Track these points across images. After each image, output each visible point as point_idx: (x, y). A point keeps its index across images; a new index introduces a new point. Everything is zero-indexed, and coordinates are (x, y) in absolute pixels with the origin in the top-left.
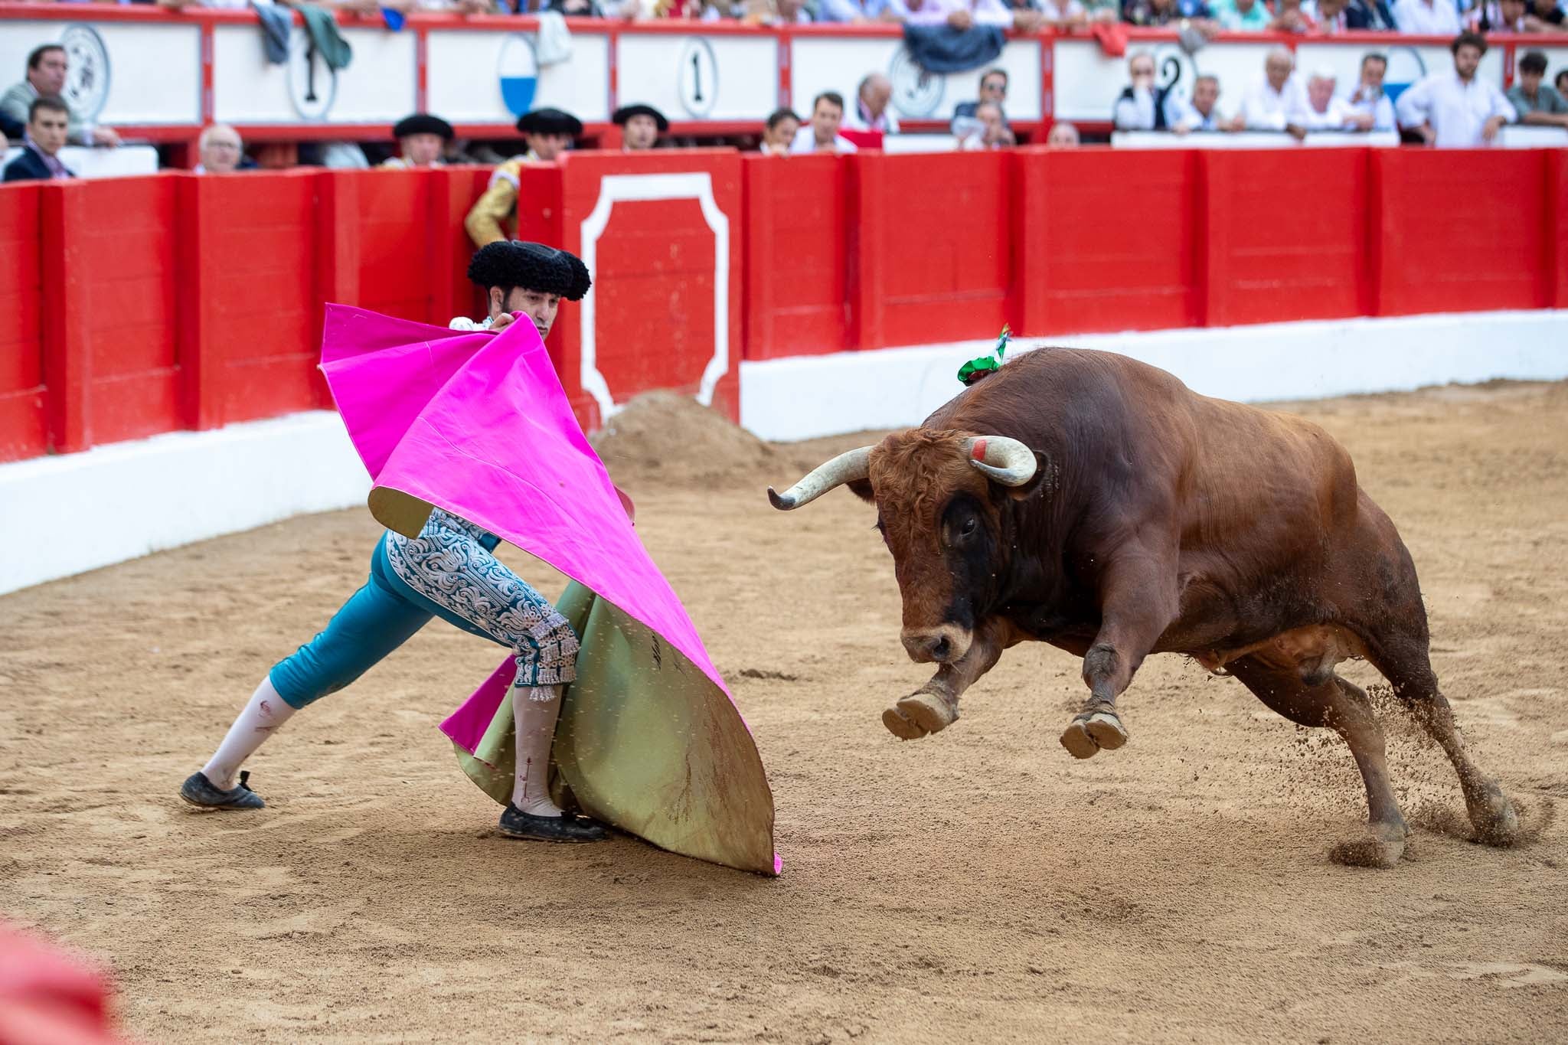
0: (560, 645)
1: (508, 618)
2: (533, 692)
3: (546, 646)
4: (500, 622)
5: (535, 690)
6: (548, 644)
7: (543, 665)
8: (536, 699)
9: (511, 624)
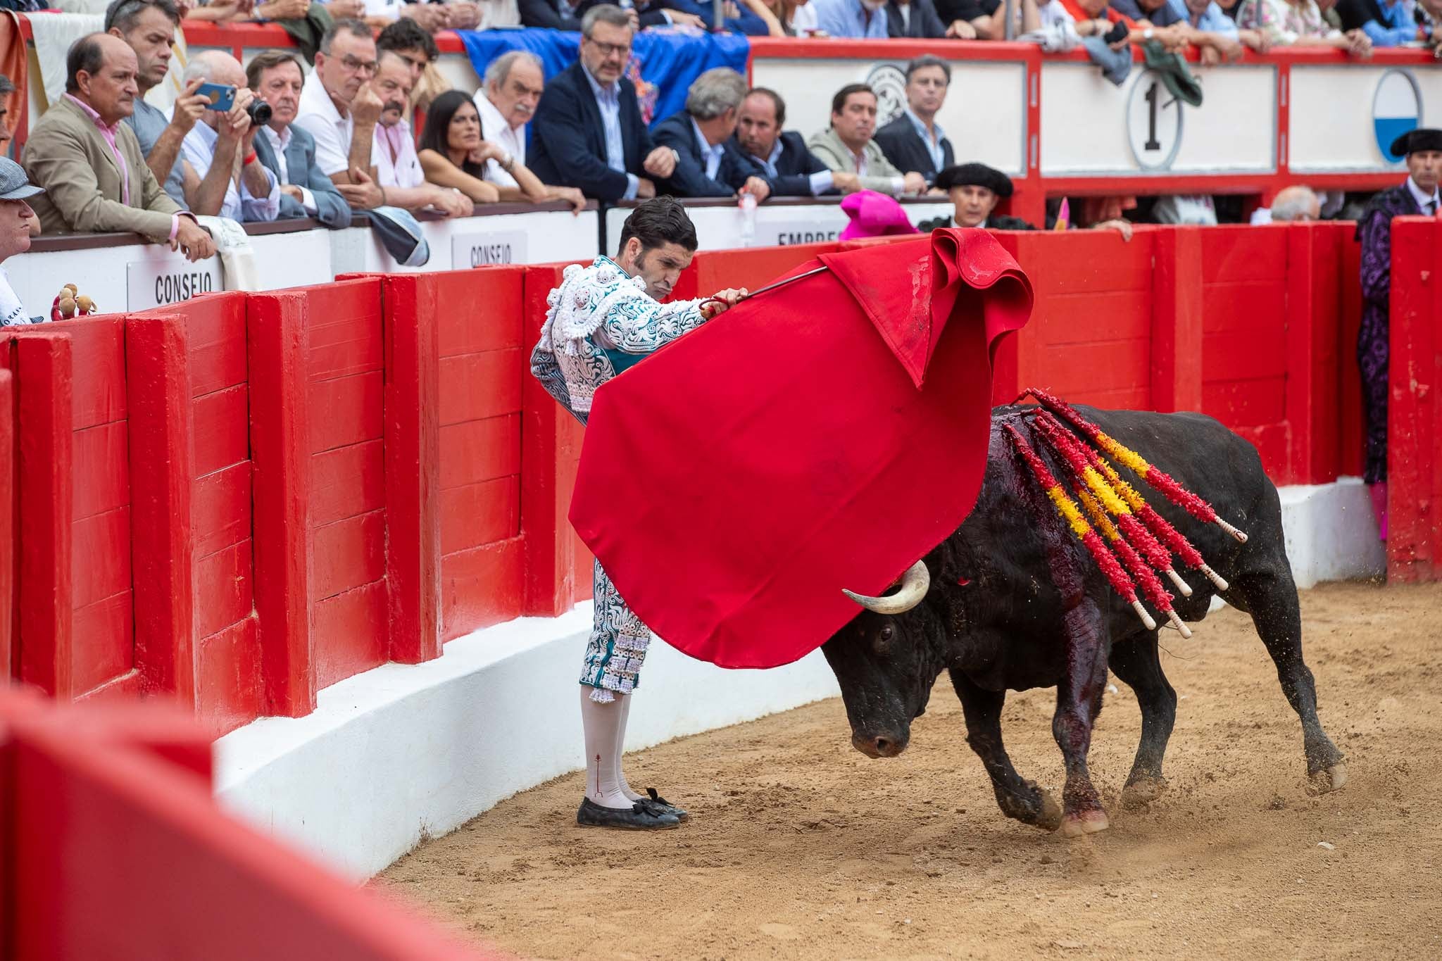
0: (628, 662)
1: (618, 612)
2: (593, 692)
3: (617, 656)
4: (609, 609)
5: (596, 691)
6: (620, 655)
7: (609, 671)
8: (595, 699)
9: (614, 618)
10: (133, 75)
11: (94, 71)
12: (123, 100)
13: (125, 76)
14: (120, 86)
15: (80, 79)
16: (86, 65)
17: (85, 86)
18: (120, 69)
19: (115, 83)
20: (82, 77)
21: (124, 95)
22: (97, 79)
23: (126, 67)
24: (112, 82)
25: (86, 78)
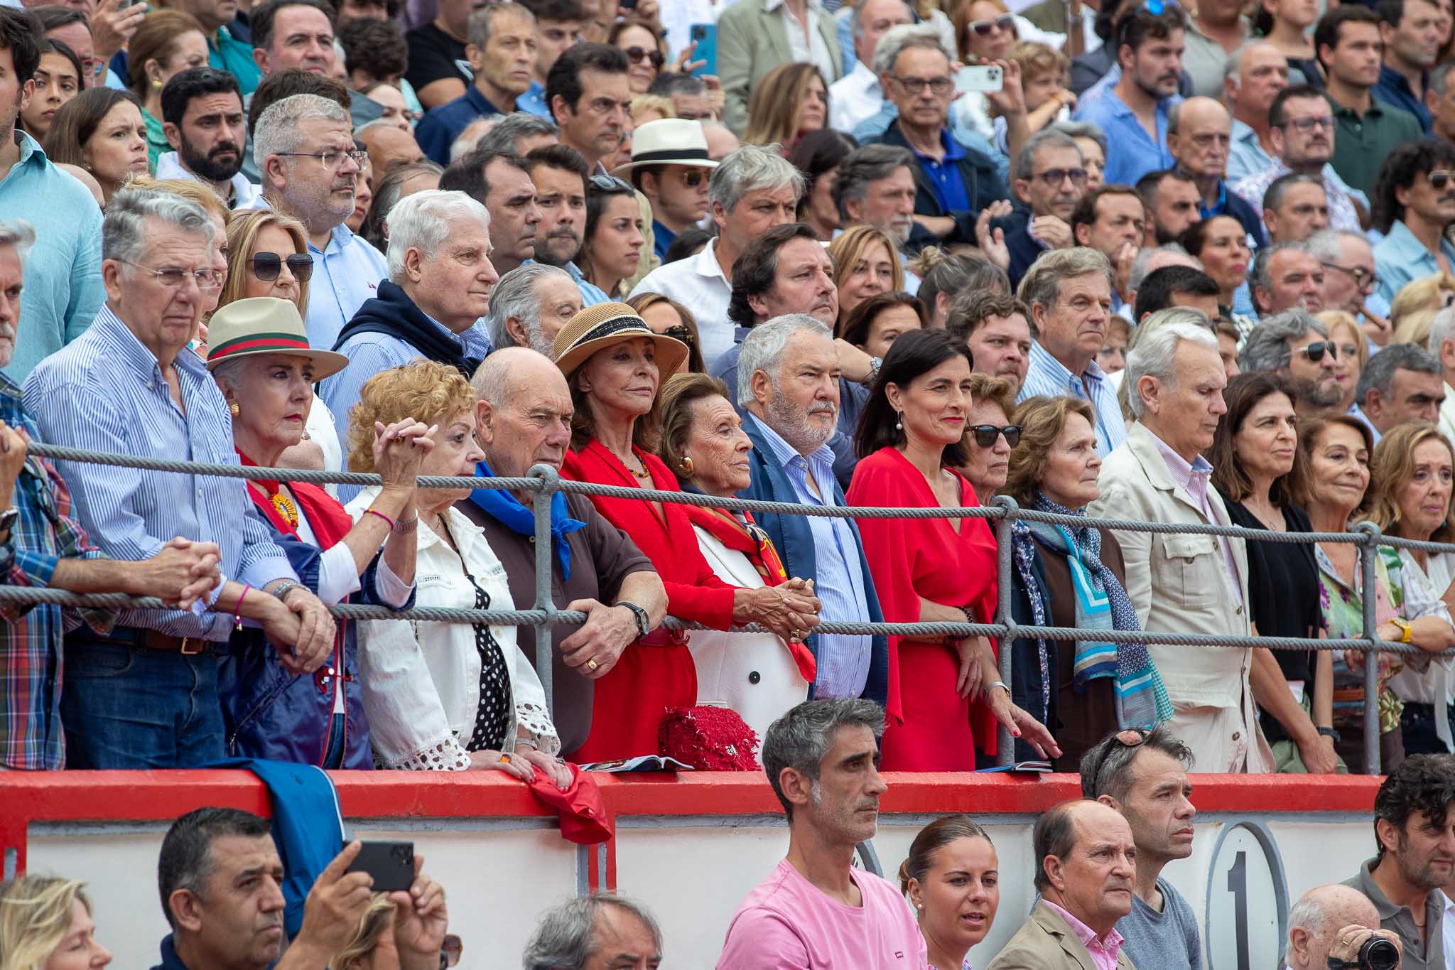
10: (1122, 850)
11: (1065, 853)
12: (1112, 889)
13: (1109, 852)
14: (1103, 867)
15: (1049, 869)
16: (1053, 848)
17: (1057, 878)
18: (1100, 843)
19: (1097, 865)
20: (1051, 865)
21: (1112, 881)
22: (1069, 864)
23: (1107, 839)
24: (1091, 863)
25: (1057, 867)
